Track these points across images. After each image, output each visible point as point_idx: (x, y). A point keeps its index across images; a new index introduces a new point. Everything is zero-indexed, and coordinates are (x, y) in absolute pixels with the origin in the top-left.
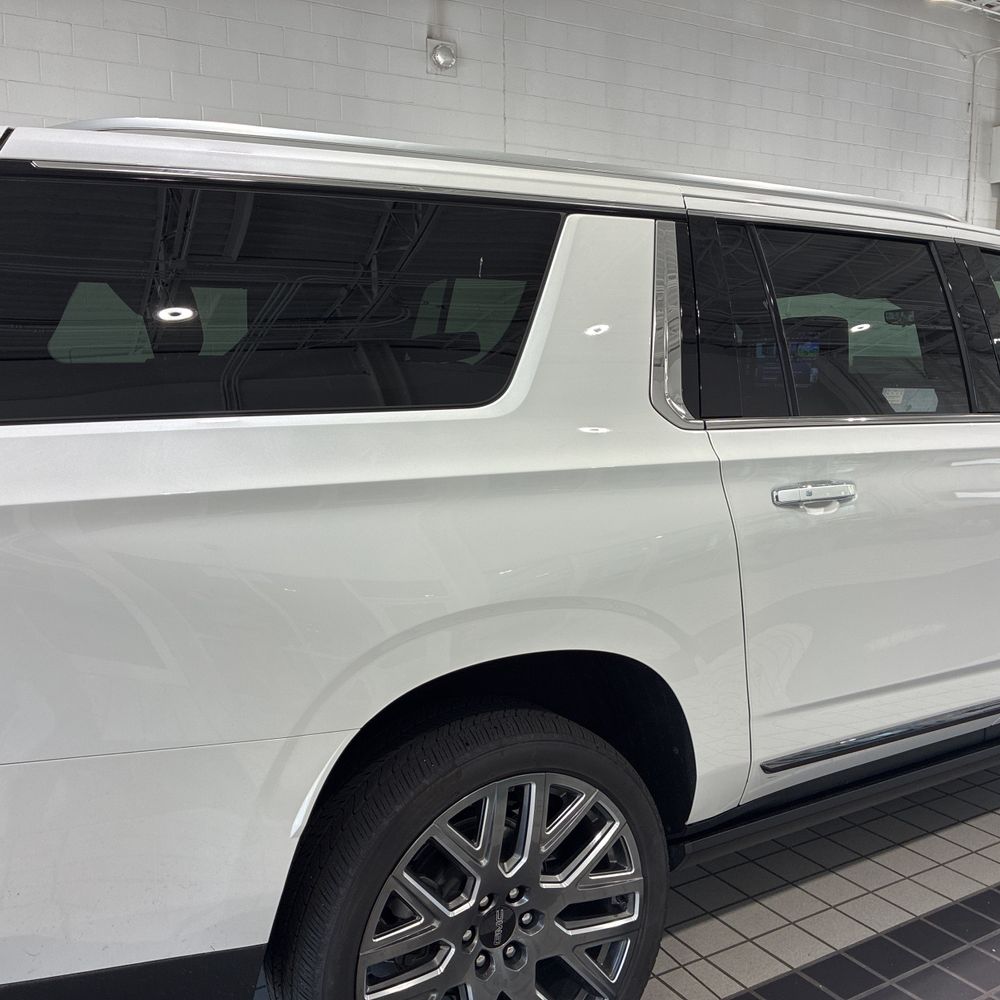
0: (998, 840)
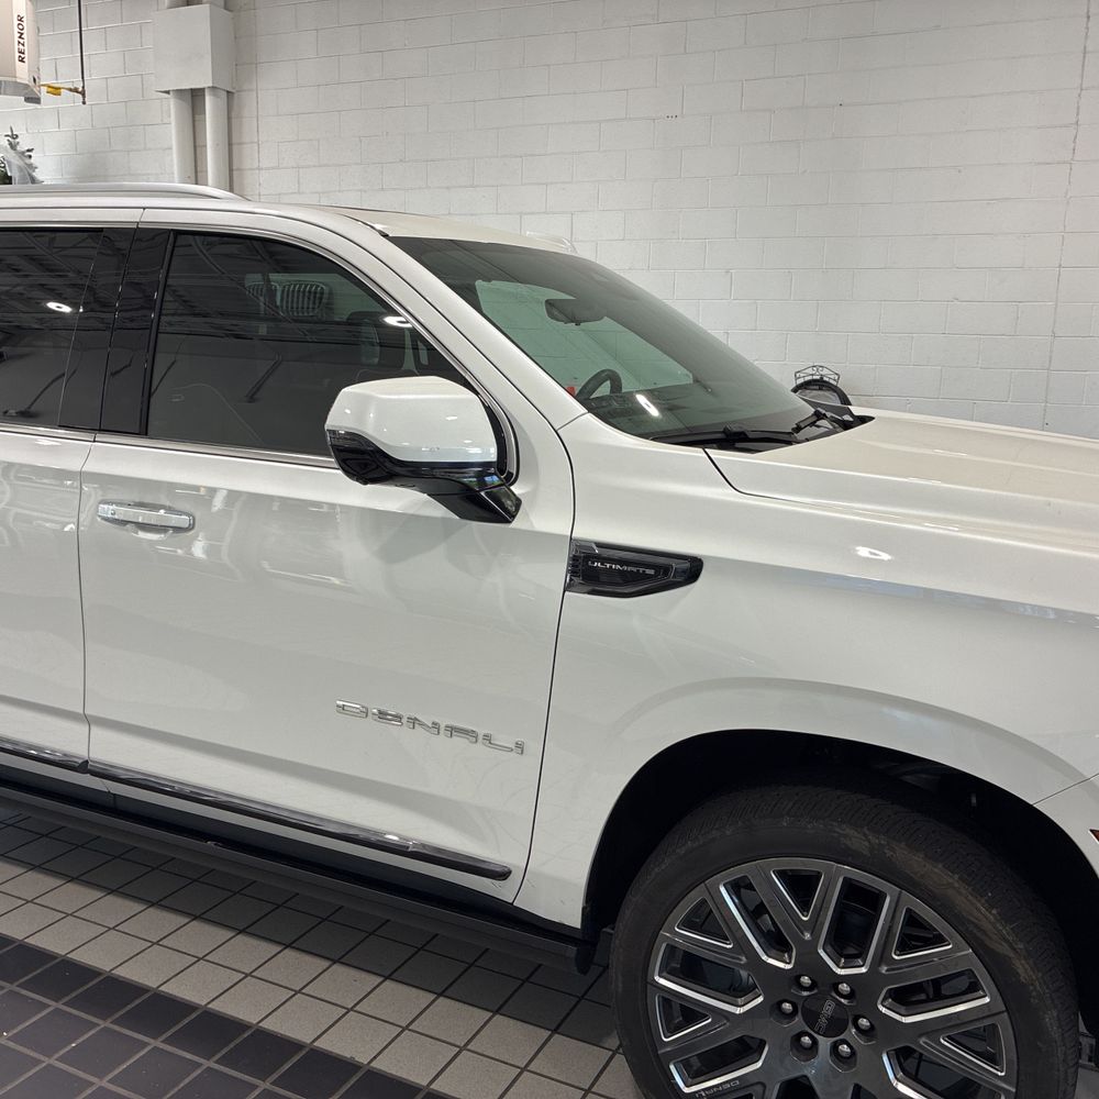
0: (6, 888)
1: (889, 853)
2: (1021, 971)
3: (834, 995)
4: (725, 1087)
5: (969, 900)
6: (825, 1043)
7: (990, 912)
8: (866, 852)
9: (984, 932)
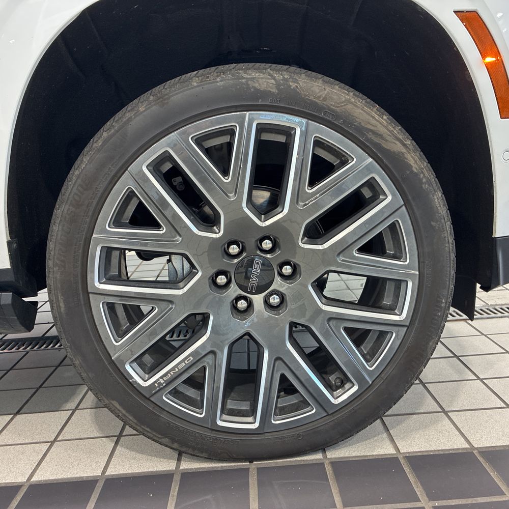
1: (293, 85)
2: (412, 162)
3: (258, 252)
4: (180, 367)
5: (364, 111)
6: (258, 300)
7: (382, 118)
8: (274, 90)
9: (381, 136)
